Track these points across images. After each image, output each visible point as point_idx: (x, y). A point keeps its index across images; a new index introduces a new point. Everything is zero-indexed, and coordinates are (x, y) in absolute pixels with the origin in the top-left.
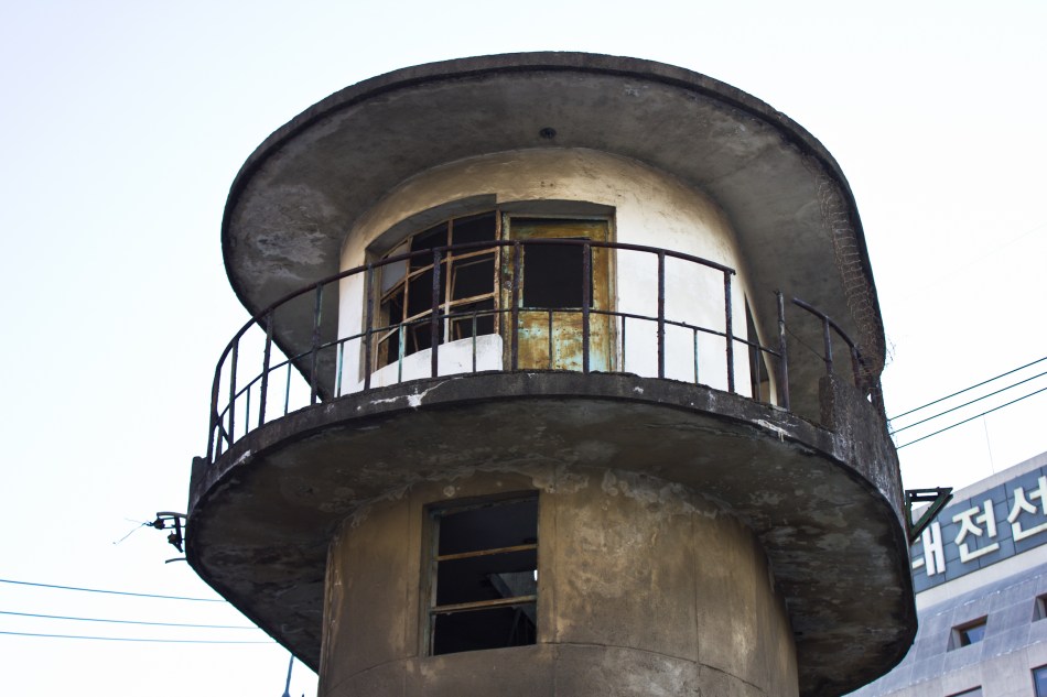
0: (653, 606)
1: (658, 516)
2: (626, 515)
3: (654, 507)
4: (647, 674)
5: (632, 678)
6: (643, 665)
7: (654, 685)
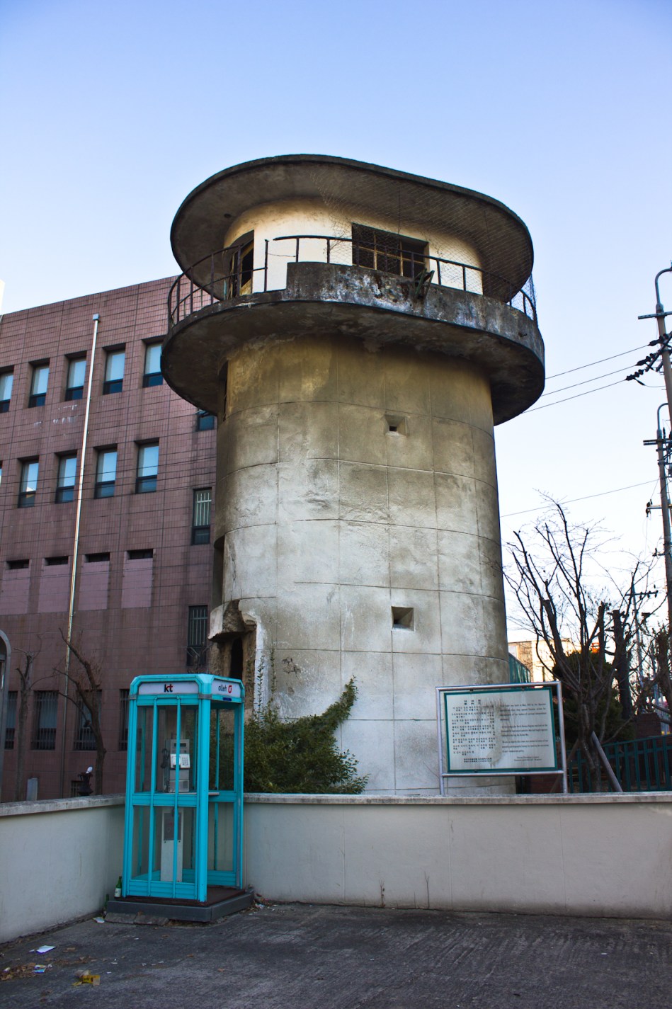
0: (259, 389)
1: (263, 351)
2: (250, 357)
3: (262, 348)
4: (255, 416)
5: (250, 420)
6: (253, 413)
7: (258, 419)
